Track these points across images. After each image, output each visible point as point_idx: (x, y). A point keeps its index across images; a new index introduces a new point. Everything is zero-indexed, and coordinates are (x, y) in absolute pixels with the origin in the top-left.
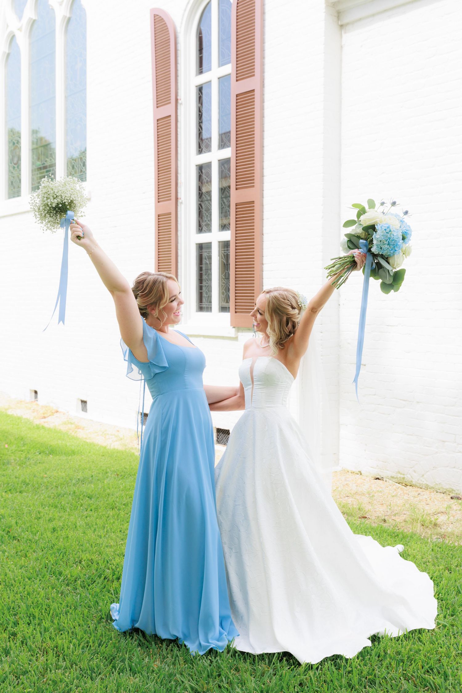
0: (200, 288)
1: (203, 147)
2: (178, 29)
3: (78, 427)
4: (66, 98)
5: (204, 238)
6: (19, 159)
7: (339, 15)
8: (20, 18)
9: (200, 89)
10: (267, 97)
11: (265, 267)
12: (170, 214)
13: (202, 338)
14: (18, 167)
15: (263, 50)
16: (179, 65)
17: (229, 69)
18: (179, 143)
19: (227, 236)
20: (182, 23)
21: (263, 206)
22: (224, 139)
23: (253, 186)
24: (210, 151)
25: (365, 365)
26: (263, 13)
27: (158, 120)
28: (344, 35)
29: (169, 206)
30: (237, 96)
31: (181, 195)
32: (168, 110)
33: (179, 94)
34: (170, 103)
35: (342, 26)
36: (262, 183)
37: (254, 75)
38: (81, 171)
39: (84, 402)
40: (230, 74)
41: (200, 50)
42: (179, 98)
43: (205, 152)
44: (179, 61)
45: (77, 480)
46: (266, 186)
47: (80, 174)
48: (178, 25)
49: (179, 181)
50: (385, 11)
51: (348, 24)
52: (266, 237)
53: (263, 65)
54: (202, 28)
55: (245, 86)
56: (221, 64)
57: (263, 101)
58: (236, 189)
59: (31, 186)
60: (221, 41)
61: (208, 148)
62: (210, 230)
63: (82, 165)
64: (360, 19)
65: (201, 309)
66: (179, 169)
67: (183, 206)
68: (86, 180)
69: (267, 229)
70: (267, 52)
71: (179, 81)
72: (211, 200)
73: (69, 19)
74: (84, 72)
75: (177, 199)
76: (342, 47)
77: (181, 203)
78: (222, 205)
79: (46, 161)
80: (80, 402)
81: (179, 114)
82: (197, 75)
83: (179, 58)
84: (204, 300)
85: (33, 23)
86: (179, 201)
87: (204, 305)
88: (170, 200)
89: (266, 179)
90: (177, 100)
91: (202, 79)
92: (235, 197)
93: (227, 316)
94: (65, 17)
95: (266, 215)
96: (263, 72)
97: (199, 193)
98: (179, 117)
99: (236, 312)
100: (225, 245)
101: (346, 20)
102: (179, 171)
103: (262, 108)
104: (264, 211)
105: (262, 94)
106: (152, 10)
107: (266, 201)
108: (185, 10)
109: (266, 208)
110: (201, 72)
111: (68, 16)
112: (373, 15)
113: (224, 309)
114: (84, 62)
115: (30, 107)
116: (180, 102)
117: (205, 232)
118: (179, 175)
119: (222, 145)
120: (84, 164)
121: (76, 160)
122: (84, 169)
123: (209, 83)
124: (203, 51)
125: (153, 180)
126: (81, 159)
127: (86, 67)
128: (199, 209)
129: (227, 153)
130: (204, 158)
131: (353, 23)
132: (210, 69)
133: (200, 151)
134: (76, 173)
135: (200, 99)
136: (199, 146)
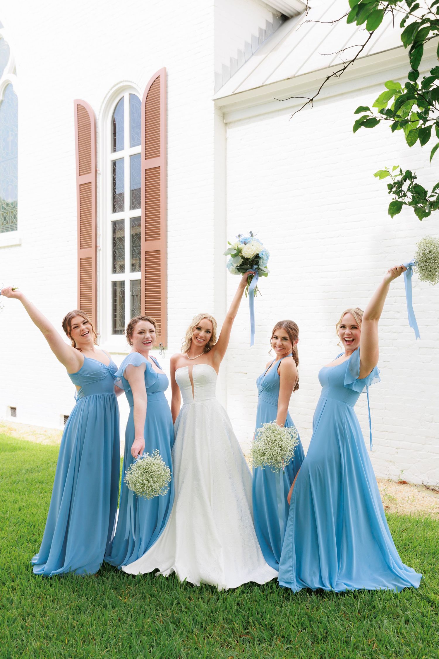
0: (114, 316)
1: (117, 207)
2: (97, 117)
3: (11, 429)
5: (118, 277)
7: (224, 116)
9: (114, 163)
10: (169, 172)
11: (169, 300)
12: (91, 258)
13: (117, 355)
15: (166, 137)
16: (98, 144)
17: (139, 149)
18: (98, 203)
19: (138, 276)
20: (100, 112)
21: (167, 254)
22: (135, 202)
23: (160, 239)
24: (123, 210)
25: (246, 374)
26: (166, 110)
27: (80, 185)
28: (228, 130)
29: (89, 252)
30: (146, 170)
31: (100, 243)
32: (88, 178)
33: (98, 166)
34: (91, 172)
35: (226, 124)
36: (166, 236)
37: (160, 156)
38: (12, 222)
39: (13, 409)
40: (141, 153)
41: (114, 133)
42: (98, 169)
43: (119, 212)
44: (98, 141)
45: (26, 470)
46: (169, 239)
47: (11, 224)
48: (97, 113)
49: (98, 233)
50: (259, 115)
51: (230, 123)
52: (169, 278)
53: (166, 148)
54: (116, 117)
55: (153, 163)
56: (132, 145)
57: (166, 175)
58: (146, 241)
60: (132, 128)
61: (122, 208)
62: (123, 272)
63: (13, 217)
64: (240, 120)
65: (115, 332)
66: (98, 223)
67: (101, 252)
68: (17, 229)
69: (170, 271)
70: (170, 139)
71: (98, 156)
72: (124, 248)
73: (2, 102)
74: (15, 144)
75: (96, 247)
76: (226, 139)
77: (100, 250)
78: (133, 252)
80: (10, 409)
81: (98, 181)
82: (112, 153)
83: (98, 139)
84: (118, 325)
86: (98, 248)
87: (118, 328)
88: (91, 247)
89: (169, 234)
90: (96, 171)
91: (116, 156)
92: (145, 246)
95: (169, 261)
96: (166, 153)
97: (114, 243)
98: (98, 184)
100: (136, 283)
101: (229, 119)
102: (98, 226)
103: (166, 181)
104: (168, 257)
105: (166, 170)
106: (75, 101)
107: (169, 250)
108: (103, 103)
109: (169, 256)
110: (114, 150)
111: (1, 98)
112: (250, 118)
114: (16, 135)
116: (98, 172)
117: (119, 272)
118: (98, 229)
119: (133, 206)
120: (15, 217)
121: (7, 213)
122: (15, 221)
123: (122, 159)
124: (117, 134)
125: (76, 232)
126: (12, 212)
127: (17, 140)
128: (114, 255)
129: (138, 213)
130: (118, 216)
131: (235, 122)
132: (123, 149)
133: (114, 210)
134: (7, 223)
135: (114, 171)
136: (114, 207)
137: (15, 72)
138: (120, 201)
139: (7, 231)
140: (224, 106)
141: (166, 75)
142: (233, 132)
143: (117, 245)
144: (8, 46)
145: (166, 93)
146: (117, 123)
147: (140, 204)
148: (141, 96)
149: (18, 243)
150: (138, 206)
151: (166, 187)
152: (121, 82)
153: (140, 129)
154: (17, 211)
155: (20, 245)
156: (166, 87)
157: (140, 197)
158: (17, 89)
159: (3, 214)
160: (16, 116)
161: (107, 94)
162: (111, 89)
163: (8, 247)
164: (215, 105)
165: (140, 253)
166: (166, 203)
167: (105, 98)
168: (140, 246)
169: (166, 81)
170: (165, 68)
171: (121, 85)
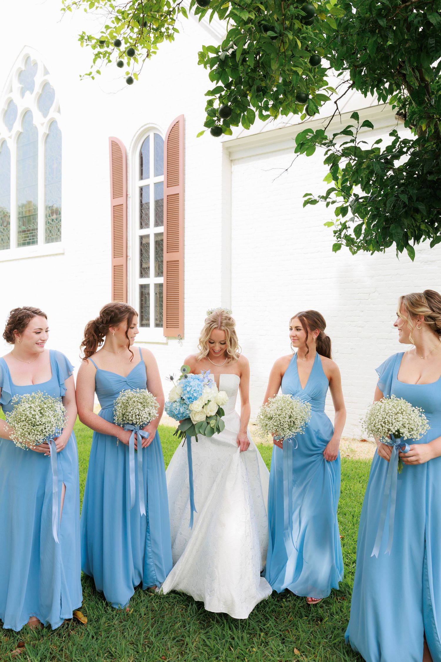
0: (141, 312)
1: (143, 224)
2: (128, 151)
4: (45, 186)
5: (144, 281)
6: (9, 223)
7: (230, 154)
8: (10, 130)
9: (141, 189)
10: (186, 198)
11: (186, 300)
12: (122, 265)
13: (144, 344)
14: (7, 229)
15: (184, 170)
16: (128, 173)
17: (162, 178)
18: (128, 221)
19: (161, 280)
20: (130, 148)
21: (184, 263)
22: (158, 221)
23: (178, 251)
24: (148, 227)
26: (184, 148)
27: (114, 207)
28: (233, 167)
29: (120, 261)
30: (168, 196)
31: (130, 254)
32: (120, 201)
33: (128, 191)
34: (122, 196)
35: (231, 161)
36: (184, 249)
37: (178, 185)
38: (57, 235)
40: (163, 182)
41: (141, 165)
42: (128, 193)
43: (145, 228)
44: (128, 171)
46: (186, 251)
47: (55, 236)
48: (127, 148)
49: (128, 245)
50: (257, 155)
51: (235, 160)
52: (186, 282)
53: (184, 179)
54: (143, 152)
55: (173, 190)
56: (156, 175)
57: (184, 201)
58: (167, 252)
59: (17, 242)
60: (156, 161)
61: (147, 225)
62: (148, 277)
63: (57, 230)
64: (242, 158)
65: (142, 325)
66: (128, 237)
67: (131, 261)
68: (60, 241)
69: (186, 277)
70: (187, 172)
71: (128, 183)
72: (149, 257)
73: (48, 135)
74: (59, 171)
75: (127, 256)
76: (232, 173)
77: (130, 259)
78: (156, 261)
79: (30, 226)
81: (128, 203)
82: (139, 180)
83: (128, 169)
84: (144, 319)
85: (20, 134)
86: (128, 258)
87: (145, 323)
88: (122, 257)
89: (186, 247)
90: (127, 195)
91: (143, 183)
92: (166, 257)
93: (161, 330)
94: (45, 133)
95: (186, 269)
96: (184, 183)
97: (141, 253)
98: (128, 206)
99: (167, 327)
100: (159, 286)
101: (233, 158)
102: (128, 239)
103: (184, 205)
104: (185, 266)
105: (184, 197)
106: (110, 138)
107: (186, 260)
108: (132, 140)
110: (141, 178)
111: (47, 132)
112: (250, 157)
113: (157, 325)
114: (60, 164)
115: (17, 189)
116: (129, 196)
117: (145, 277)
118: (128, 242)
119: (157, 224)
120: (59, 230)
121: (52, 227)
122: (59, 233)
123: (148, 186)
124: (144, 166)
125: (111, 244)
126: (57, 226)
127: (61, 167)
128: (141, 263)
129: (161, 229)
130: (144, 232)
131: (238, 159)
132: (148, 177)
133: (141, 227)
134: (52, 235)
135: (141, 195)
136: (141, 224)
137: (59, 111)
138: (146, 219)
139: (52, 242)
140: (230, 147)
141: (184, 120)
142: (238, 169)
143: (144, 255)
144: (53, 89)
145: (184, 134)
146: (144, 156)
147: (162, 222)
148: (164, 136)
149: (62, 252)
150: (161, 224)
151: (184, 210)
152: (148, 124)
153: (163, 161)
154: (61, 226)
155: (63, 254)
156: (184, 129)
157: (162, 217)
158: (60, 125)
159: (48, 228)
160: (60, 147)
161: (136, 133)
162: (139, 130)
163: (53, 255)
164: (223, 146)
165: (162, 261)
166: (184, 222)
167: (134, 136)
168: (162, 256)
169: (184, 125)
170: (183, 115)
171: (148, 126)
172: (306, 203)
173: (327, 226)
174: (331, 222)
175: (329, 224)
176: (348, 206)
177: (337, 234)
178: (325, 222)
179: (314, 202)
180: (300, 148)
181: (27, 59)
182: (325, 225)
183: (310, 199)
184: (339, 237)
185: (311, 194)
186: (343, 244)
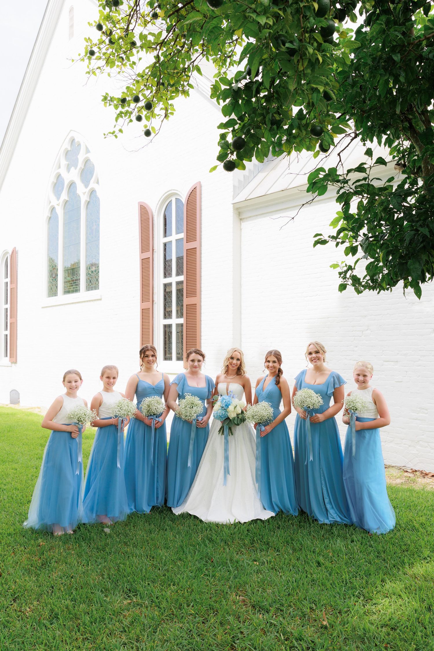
0: (165, 348)
1: (167, 274)
2: (154, 214)
4: (87, 244)
5: (168, 322)
6: (57, 275)
7: (239, 214)
8: (58, 199)
9: (165, 245)
10: (203, 252)
11: (202, 338)
12: (149, 309)
14: (55, 280)
15: (200, 228)
16: (154, 232)
17: (182, 235)
18: (154, 272)
19: (181, 321)
20: (156, 211)
21: (201, 306)
22: (179, 271)
23: (196, 296)
26: (201, 210)
27: (142, 260)
28: (242, 223)
29: (148, 305)
30: (187, 250)
31: (155, 299)
32: (148, 255)
33: (154, 247)
34: (149, 251)
35: (241, 219)
36: (201, 295)
37: (196, 240)
40: (183, 238)
41: (165, 225)
43: (168, 277)
44: (154, 230)
46: (203, 296)
47: (94, 285)
48: (154, 211)
49: (154, 292)
50: (263, 214)
51: (244, 219)
52: (203, 322)
53: (201, 235)
54: (166, 214)
55: (191, 245)
56: (177, 233)
57: (201, 254)
58: (187, 297)
59: (63, 291)
60: (177, 221)
61: (170, 275)
62: (171, 318)
64: (250, 217)
65: (166, 359)
66: (154, 285)
67: (156, 305)
68: (99, 289)
69: (203, 318)
70: (203, 229)
71: (154, 240)
72: (172, 302)
73: (89, 202)
74: (98, 231)
75: (153, 301)
76: (241, 228)
77: (155, 303)
78: (178, 305)
79: (73, 277)
81: (154, 257)
82: (163, 237)
83: (154, 228)
84: (167, 354)
85: (66, 202)
86: (154, 302)
88: (149, 301)
89: (202, 293)
90: (153, 250)
91: (167, 240)
92: (186, 301)
93: (181, 363)
94: (86, 201)
95: (203, 311)
96: (201, 239)
97: (165, 298)
98: (154, 259)
100: (180, 326)
101: (243, 216)
102: (154, 287)
103: (201, 257)
104: (202, 309)
105: (201, 250)
106: (139, 203)
107: (203, 304)
108: (158, 204)
109: (203, 307)
110: (165, 236)
111: (88, 200)
112: (257, 215)
113: (179, 359)
114: (98, 225)
115: (64, 247)
116: (154, 251)
117: (168, 318)
118: (154, 289)
119: (178, 274)
120: (97, 280)
121: (92, 278)
122: (97, 283)
123: (171, 242)
124: (167, 225)
125: (139, 291)
126: (95, 277)
127: (99, 228)
128: (165, 306)
129: (181, 278)
130: (168, 280)
131: (247, 218)
132: (171, 235)
133: (165, 276)
134: (92, 284)
135: (165, 250)
136: (165, 274)
137: (98, 183)
138: (169, 270)
139: (92, 290)
140: (240, 208)
141: (201, 187)
142: (247, 225)
143: (167, 300)
144: (93, 165)
145: (201, 198)
146: (167, 217)
147: (182, 272)
148: (184, 200)
149: (99, 298)
150: (181, 273)
151: (201, 261)
152: (172, 190)
153: (183, 221)
154: (99, 276)
155: (100, 300)
156: (201, 194)
157: (183, 268)
158: (99, 194)
159: (89, 278)
160: (98, 212)
161: (161, 199)
162: (163, 195)
163: (92, 301)
164: (233, 206)
165: (182, 306)
166: (201, 272)
167: (159, 201)
168: (183, 300)
169: (201, 190)
170: (200, 182)
171: (170, 192)
172: (317, 243)
173: (332, 268)
174: (337, 264)
175: (335, 266)
176: (358, 245)
177: (342, 275)
178: (331, 264)
179: (324, 242)
180: (312, 188)
181: (73, 141)
182: (331, 267)
183: (320, 239)
184: (344, 278)
185: (321, 235)
186: (348, 284)
